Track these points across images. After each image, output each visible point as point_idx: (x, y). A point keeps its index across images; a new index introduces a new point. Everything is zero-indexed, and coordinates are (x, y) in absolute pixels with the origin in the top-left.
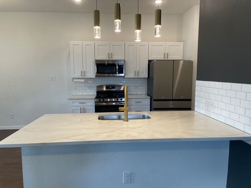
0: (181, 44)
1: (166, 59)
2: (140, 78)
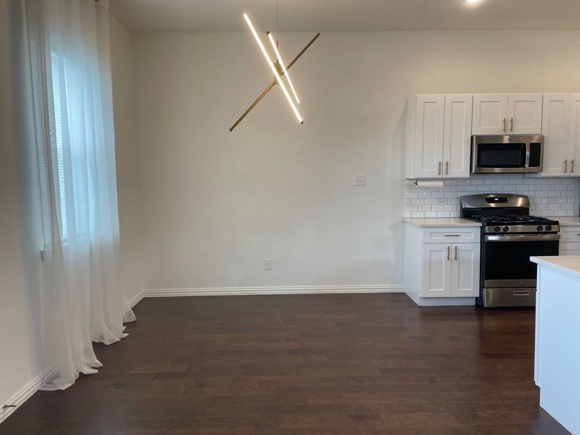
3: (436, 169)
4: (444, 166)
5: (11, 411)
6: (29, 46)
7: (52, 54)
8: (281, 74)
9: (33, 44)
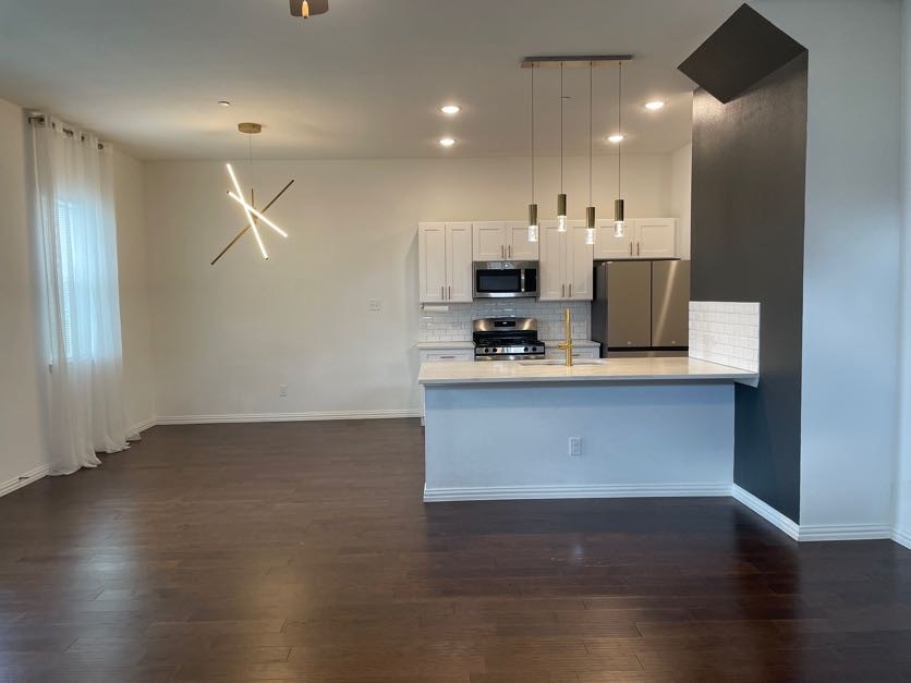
0: (670, 221)
1: (635, 257)
2: (573, 301)
3: (439, 295)
4: (446, 291)
5: (24, 483)
6: (41, 202)
7: (60, 202)
8: (255, 217)
9: (44, 199)
